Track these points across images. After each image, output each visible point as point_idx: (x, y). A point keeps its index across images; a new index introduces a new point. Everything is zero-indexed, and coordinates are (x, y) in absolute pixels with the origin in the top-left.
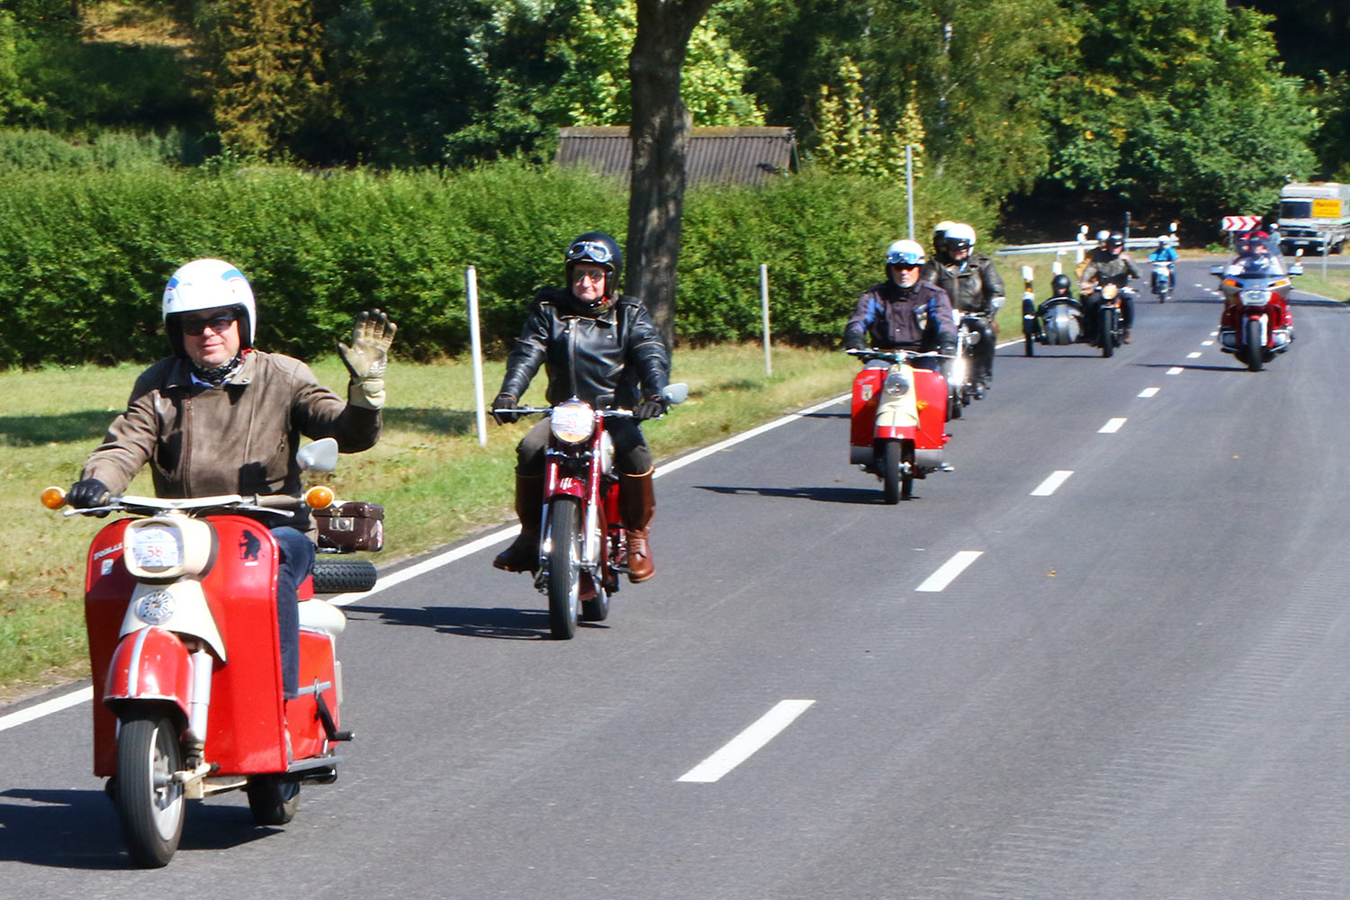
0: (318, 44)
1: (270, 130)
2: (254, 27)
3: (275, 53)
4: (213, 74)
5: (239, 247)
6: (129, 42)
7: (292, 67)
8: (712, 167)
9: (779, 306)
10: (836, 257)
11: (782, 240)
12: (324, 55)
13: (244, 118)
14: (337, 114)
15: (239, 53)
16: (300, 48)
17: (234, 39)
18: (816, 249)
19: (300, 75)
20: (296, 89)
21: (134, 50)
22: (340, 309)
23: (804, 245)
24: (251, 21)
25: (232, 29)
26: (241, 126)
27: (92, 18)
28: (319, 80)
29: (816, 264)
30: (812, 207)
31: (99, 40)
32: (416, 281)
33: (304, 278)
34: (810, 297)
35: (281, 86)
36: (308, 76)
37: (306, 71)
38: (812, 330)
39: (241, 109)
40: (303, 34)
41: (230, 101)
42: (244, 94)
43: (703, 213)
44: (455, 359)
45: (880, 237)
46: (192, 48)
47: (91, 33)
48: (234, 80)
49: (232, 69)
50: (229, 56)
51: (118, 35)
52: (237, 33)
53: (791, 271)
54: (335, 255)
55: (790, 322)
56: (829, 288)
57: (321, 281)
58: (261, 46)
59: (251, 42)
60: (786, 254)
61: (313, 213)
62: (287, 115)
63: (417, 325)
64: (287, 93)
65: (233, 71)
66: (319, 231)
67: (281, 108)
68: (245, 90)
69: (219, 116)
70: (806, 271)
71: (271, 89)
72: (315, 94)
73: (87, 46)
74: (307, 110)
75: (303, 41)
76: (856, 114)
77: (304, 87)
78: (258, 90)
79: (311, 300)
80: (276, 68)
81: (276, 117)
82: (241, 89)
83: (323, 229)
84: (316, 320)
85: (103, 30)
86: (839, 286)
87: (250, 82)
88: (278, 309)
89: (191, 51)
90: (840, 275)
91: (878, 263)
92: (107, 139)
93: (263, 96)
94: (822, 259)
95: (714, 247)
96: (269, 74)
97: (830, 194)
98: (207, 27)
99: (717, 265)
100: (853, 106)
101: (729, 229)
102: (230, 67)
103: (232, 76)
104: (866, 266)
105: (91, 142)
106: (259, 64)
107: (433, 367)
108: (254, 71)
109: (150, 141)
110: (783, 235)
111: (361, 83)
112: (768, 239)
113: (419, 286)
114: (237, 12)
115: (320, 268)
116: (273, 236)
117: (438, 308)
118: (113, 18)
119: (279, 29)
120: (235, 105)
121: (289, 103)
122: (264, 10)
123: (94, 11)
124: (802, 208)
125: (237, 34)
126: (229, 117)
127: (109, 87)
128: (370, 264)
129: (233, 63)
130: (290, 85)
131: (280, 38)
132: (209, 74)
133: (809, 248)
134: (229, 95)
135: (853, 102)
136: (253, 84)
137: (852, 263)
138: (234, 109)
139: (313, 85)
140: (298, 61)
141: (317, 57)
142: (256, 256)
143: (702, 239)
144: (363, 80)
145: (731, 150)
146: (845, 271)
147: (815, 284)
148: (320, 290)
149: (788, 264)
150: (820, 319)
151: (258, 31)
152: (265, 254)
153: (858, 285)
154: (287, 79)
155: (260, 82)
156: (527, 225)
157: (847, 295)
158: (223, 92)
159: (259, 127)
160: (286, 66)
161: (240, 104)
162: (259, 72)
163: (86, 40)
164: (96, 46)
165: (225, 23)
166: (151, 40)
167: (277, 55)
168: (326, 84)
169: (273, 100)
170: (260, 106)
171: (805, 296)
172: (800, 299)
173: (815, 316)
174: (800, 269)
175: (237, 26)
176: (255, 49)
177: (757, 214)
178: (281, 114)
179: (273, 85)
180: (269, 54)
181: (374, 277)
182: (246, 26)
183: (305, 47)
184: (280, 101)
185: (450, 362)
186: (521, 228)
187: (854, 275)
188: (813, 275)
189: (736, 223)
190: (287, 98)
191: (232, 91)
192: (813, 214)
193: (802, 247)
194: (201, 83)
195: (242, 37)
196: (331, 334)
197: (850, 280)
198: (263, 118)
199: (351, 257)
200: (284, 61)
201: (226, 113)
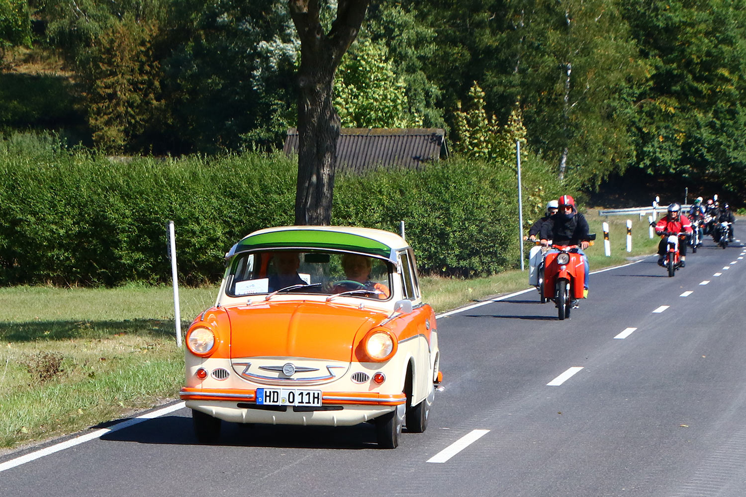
0: (157, 74)
1: (126, 132)
2: (115, 64)
3: (128, 81)
4: (88, 94)
5: (69, 208)
6: (34, 73)
7: (141, 90)
8: (389, 156)
9: (433, 249)
10: (470, 216)
11: (434, 205)
12: (161, 83)
13: (108, 123)
14: (170, 121)
15: (105, 80)
16: (146, 77)
17: (102, 71)
18: (457, 211)
19: (146, 95)
20: (143, 105)
21: (37, 78)
22: (138, 250)
23: (449, 208)
24: (113, 60)
25: (101, 65)
26: (106, 129)
27: (9, 58)
28: (158, 99)
29: (457, 220)
30: (454, 183)
31: (14, 72)
32: (188, 231)
33: (112, 229)
34: (453, 243)
35: (133, 103)
36: (152, 96)
37: (150, 93)
38: (455, 265)
39: (106, 117)
40: (147, 68)
41: (99, 112)
42: (108, 107)
43: (379, 186)
44: (215, 283)
45: (500, 203)
46: (74, 78)
47: (8, 67)
48: (102, 98)
49: (101, 91)
50: (98, 82)
51: (27, 69)
52: (104, 67)
53: (440, 225)
54: (133, 214)
55: (440, 259)
56: (466, 236)
57: (123, 231)
58: (120, 76)
59: (113, 74)
60: (437, 214)
61: (119, 185)
62: (136, 121)
63: (190, 261)
64: (137, 108)
65: (101, 92)
66: (122, 198)
67: (133, 117)
68: (109, 105)
69: (92, 122)
70: (451, 226)
71: (126, 104)
72: (156, 108)
73: (6, 75)
74: (150, 119)
75: (147, 73)
76: (484, 120)
77: (148, 103)
78: (118, 104)
79: (117, 244)
80: (130, 90)
81: (130, 123)
82: (106, 104)
83: (125, 196)
84: (121, 257)
85: (16, 65)
86: (472, 236)
87: (112, 99)
88: (95, 250)
89: (75, 79)
90: (473, 228)
91: (499, 220)
92: (17, 137)
93: (121, 109)
94: (461, 218)
95: (388, 209)
96: (125, 95)
97: (466, 173)
98: (84, 64)
99: (391, 221)
100: (481, 115)
101: (398, 196)
102: (99, 90)
103: (100, 95)
104: (490, 222)
105: (5, 139)
106: (118, 88)
107: (201, 289)
108: (115, 93)
109: (45, 138)
110: (435, 201)
111: (185, 101)
112: (424, 204)
113: (191, 235)
114: (104, 54)
115: (123, 223)
116: (92, 201)
117: (202, 249)
118: (22, 57)
119: (132, 65)
120: (102, 114)
121: (138, 115)
122: (122, 52)
123: (10, 53)
124: (447, 183)
125: (104, 69)
126: (98, 123)
127: (19, 103)
128: (157, 220)
129: (101, 88)
130: (139, 101)
131: (132, 71)
132: (85, 94)
133: (452, 211)
134: (98, 109)
135: (481, 112)
136: (114, 101)
137: (481, 221)
138: (101, 117)
139: (154, 102)
140: (145, 86)
141: (157, 83)
142: (80, 214)
143: (380, 203)
144: (187, 99)
145: (402, 143)
146: (477, 226)
147: (457, 234)
148: (123, 237)
149: (438, 221)
150: (460, 257)
151: (118, 66)
152: (86, 213)
153: (485, 235)
154: (137, 98)
155: (119, 99)
156: (261, 195)
157: (478, 241)
158: (94, 107)
159: (118, 130)
160: (136, 89)
161: (105, 114)
162: (119, 93)
163: (5, 71)
164: (11, 76)
165: (96, 60)
166: (48, 72)
167: (131, 82)
168: (163, 102)
169: (127, 112)
170: (119, 116)
171: (450, 243)
172: (447, 244)
173: (457, 256)
174: (446, 224)
175: (103, 63)
176: (116, 78)
177: (417, 186)
178: (133, 121)
179: (128, 102)
180: (125, 81)
181: (160, 228)
182: (110, 63)
183: (149, 77)
184: (132, 112)
185: (212, 286)
186: (258, 197)
187: (483, 228)
188: (455, 228)
189: (402, 193)
190: (138, 110)
191: (101, 105)
192: (455, 187)
193: (448, 209)
194: (81, 100)
195: (107, 70)
196: (131, 267)
197: (480, 231)
198: (121, 123)
199: (144, 215)
200: (135, 86)
201: (97, 120)
